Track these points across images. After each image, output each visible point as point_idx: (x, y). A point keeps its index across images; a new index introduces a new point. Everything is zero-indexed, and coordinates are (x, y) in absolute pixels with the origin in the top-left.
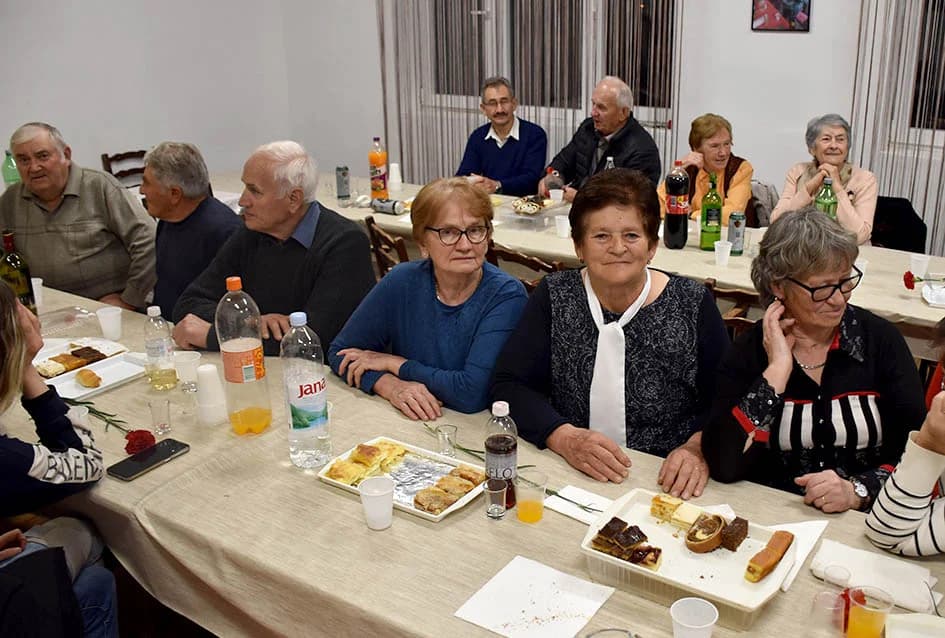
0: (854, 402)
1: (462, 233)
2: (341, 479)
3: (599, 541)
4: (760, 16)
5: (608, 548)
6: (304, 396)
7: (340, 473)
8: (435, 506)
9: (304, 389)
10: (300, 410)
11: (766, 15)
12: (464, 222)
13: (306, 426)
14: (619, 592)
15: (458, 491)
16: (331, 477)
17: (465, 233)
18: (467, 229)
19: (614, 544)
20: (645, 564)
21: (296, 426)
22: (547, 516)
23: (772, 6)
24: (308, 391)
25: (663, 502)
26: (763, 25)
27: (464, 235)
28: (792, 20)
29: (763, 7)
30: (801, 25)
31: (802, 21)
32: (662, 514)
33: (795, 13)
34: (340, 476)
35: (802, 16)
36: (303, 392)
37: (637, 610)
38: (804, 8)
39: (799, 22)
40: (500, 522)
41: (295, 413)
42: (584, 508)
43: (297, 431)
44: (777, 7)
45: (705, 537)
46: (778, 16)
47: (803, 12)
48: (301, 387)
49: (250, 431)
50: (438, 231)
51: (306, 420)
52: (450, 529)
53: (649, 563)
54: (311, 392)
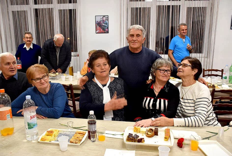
0: (162, 100)
1: (41, 79)
2: (46, 141)
3: (128, 140)
4: (97, 30)
5: (131, 140)
6: (32, 119)
7: (45, 139)
8: (77, 142)
9: (32, 117)
10: (30, 123)
11: (99, 30)
12: (40, 76)
13: (32, 128)
14: (136, 151)
15: (81, 137)
16: (43, 141)
17: (42, 78)
18: (42, 77)
19: (133, 139)
20: (142, 142)
21: (29, 128)
22: (106, 139)
23: (100, 28)
24: (33, 117)
25: (137, 128)
26: (98, 32)
27: (42, 79)
28: (105, 30)
29: (98, 28)
30: (107, 32)
31: (107, 31)
32: (137, 131)
33: (105, 29)
34: (46, 140)
35: (107, 30)
36: (31, 118)
37: (143, 154)
38: (107, 28)
39: (106, 31)
40: (95, 142)
41: (29, 125)
42: (113, 135)
43: (30, 130)
44: (101, 28)
45: (150, 134)
46: (102, 30)
47: (107, 29)
48: (31, 116)
49: (8, 134)
50: (35, 80)
51: (33, 126)
52: (84, 147)
53: (143, 141)
54: (34, 118)
